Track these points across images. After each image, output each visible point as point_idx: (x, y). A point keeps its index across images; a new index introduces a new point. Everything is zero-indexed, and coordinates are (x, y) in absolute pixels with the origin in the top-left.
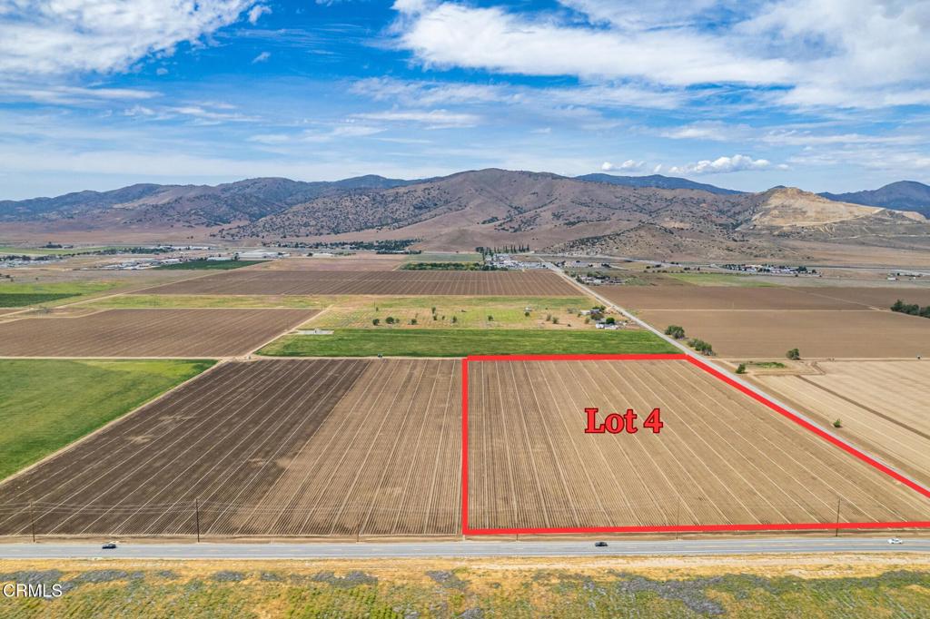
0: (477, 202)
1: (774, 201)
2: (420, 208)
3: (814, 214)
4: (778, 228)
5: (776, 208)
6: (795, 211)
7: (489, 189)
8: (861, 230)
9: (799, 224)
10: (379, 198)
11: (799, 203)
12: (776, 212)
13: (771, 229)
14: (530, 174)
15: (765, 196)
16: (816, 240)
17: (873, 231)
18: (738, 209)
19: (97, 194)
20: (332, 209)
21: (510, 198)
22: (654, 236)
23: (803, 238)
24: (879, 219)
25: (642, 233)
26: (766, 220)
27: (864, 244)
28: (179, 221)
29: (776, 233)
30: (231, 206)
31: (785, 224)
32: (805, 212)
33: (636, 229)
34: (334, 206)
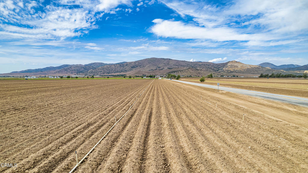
0: (148, 65)
1: (229, 64)
2: (133, 67)
3: (240, 67)
4: (230, 70)
5: (229, 66)
6: (235, 66)
7: (152, 62)
8: (253, 71)
9: (236, 69)
10: (122, 65)
11: (236, 64)
12: (230, 67)
13: (228, 71)
14: (163, 59)
15: (227, 63)
16: (240, 73)
17: (256, 71)
18: (219, 67)
19: (53, 67)
20: (109, 68)
21: (158, 65)
22: (192, 71)
23: (237, 73)
24: (258, 68)
25: (189, 70)
26: (227, 69)
27: (254, 74)
28: (69, 72)
29: (229, 72)
30: (85, 69)
31: (232, 70)
32: (238, 67)
33: (188, 69)
34: (109, 67)
